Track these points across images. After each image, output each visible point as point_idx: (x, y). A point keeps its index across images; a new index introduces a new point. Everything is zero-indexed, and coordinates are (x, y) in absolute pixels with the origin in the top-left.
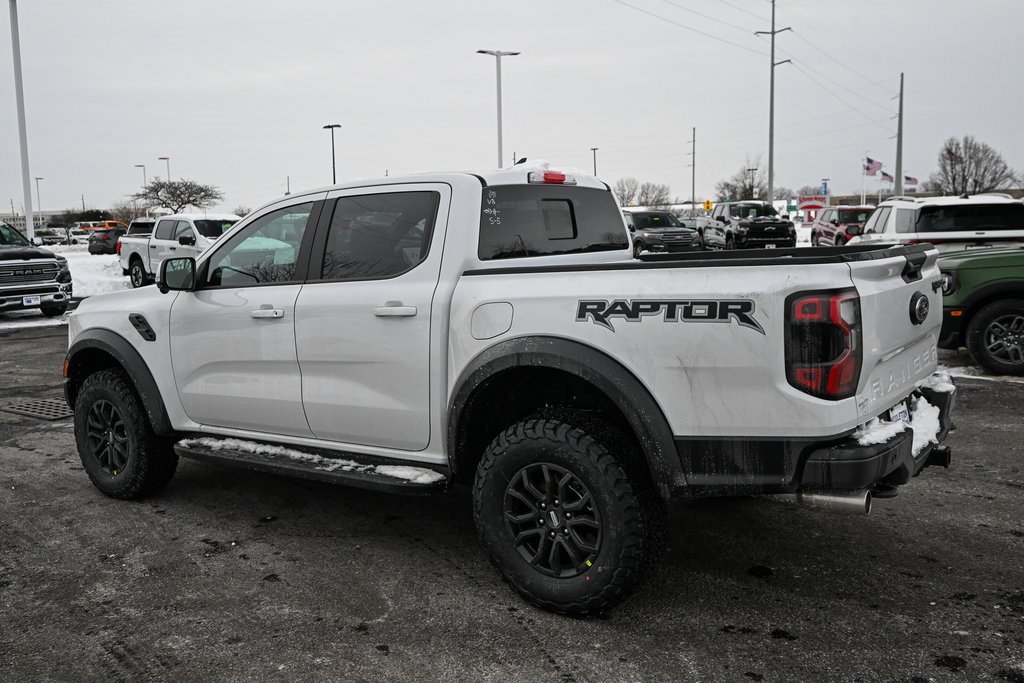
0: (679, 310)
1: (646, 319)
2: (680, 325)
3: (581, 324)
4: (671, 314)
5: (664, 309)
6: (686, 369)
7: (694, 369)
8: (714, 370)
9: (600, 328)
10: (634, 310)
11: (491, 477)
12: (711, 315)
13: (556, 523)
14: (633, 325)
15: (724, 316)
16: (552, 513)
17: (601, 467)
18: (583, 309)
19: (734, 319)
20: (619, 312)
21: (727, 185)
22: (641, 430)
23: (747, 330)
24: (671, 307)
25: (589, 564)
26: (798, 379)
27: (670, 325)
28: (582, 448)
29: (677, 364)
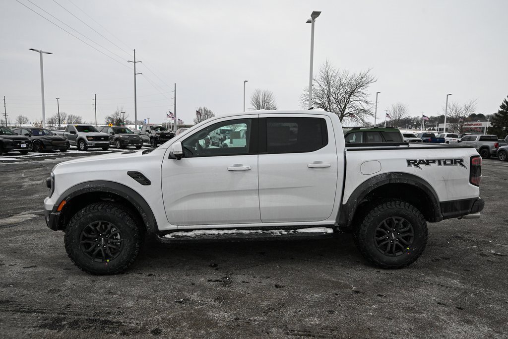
0: (442, 162)
1: (432, 165)
2: (443, 167)
3: (410, 167)
4: (440, 163)
5: (437, 162)
6: (445, 181)
7: (448, 180)
8: (453, 180)
9: (417, 169)
10: (427, 162)
11: (372, 225)
12: (452, 163)
13: (394, 237)
14: (427, 167)
15: (455, 164)
16: (393, 234)
17: (417, 215)
18: (409, 163)
19: (458, 164)
20: (422, 163)
21: (110, 118)
22: (434, 201)
23: (462, 168)
24: (439, 161)
25: (408, 249)
26: (472, 181)
27: (440, 167)
28: (410, 210)
29: (443, 179)
